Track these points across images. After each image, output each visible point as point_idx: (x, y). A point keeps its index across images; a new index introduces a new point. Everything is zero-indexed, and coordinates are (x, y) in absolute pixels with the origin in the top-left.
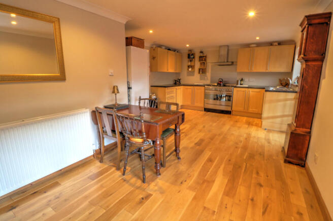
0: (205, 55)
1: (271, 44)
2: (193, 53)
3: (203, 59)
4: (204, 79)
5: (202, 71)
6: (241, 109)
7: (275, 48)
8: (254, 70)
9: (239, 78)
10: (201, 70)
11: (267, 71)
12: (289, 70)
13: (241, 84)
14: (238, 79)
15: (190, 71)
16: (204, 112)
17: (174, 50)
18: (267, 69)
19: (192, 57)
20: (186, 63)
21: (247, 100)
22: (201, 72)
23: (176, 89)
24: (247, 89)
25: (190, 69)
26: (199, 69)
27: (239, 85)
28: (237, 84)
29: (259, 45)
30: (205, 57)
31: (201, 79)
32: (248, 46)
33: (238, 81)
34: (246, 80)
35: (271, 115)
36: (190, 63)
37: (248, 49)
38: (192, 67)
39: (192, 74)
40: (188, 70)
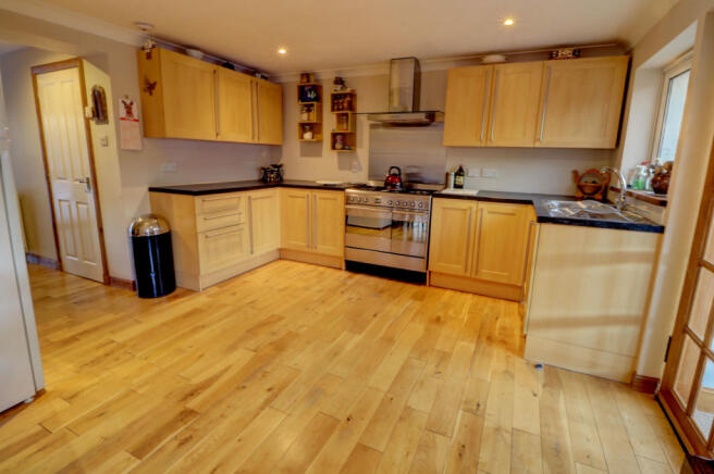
0: (348, 90)
1: (549, 53)
2: (312, 82)
3: (345, 102)
4: (350, 168)
5: (344, 141)
6: (457, 269)
7: (564, 68)
8: (496, 141)
9: (451, 166)
10: (339, 137)
11: (537, 145)
12: (608, 143)
13: (456, 186)
14: (447, 170)
15: (308, 142)
16: (344, 274)
17: (251, 71)
18: (536, 140)
19: (312, 95)
20: (297, 115)
21: (474, 240)
22: (338, 146)
23: (249, 198)
24: (473, 204)
25: (308, 136)
26: (334, 135)
27: (451, 191)
28: (446, 186)
29: (513, 56)
30: (352, 95)
31: (341, 167)
32: (476, 59)
33: (447, 175)
34: (473, 170)
35: (558, 313)
36: (305, 117)
37: (479, 70)
38: (314, 127)
39: (312, 149)
40: (302, 137)
